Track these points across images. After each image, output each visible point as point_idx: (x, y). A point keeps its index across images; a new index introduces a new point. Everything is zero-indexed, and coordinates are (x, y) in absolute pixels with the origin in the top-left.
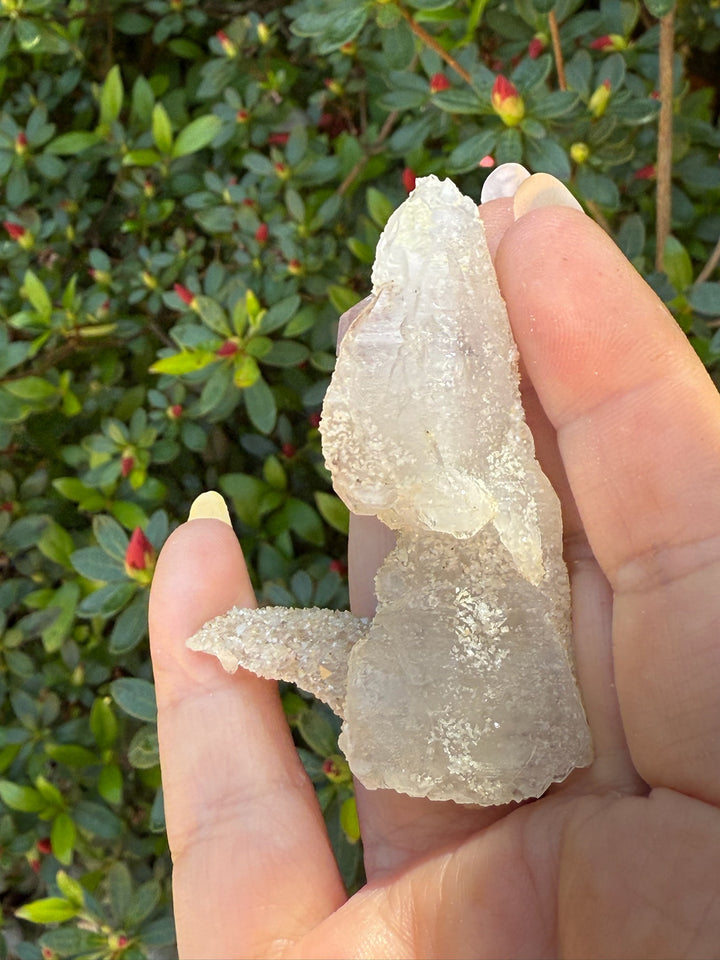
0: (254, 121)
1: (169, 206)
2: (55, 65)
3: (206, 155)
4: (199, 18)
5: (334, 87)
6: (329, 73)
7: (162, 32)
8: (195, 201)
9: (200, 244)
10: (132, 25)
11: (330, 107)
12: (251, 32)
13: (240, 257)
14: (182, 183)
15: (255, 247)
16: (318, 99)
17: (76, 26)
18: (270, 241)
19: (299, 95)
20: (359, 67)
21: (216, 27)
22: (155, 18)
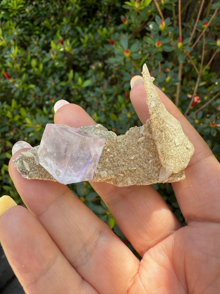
0: (97, 81)
1: (80, 97)
2: (61, 69)
3: (87, 88)
4: (88, 62)
5: (113, 76)
6: (112, 73)
7: (81, 64)
8: (85, 96)
9: (86, 104)
10: (75, 63)
11: (112, 80)
12: (98, 65)
13: (93, 107)
14: (83, 92)
15: (96, 105)
16: (110, 78)
17: (65, 62)
18: (99, 104)
19: (106, 77)
20: (118, 73)
21: (91, 64)
22: (79, 61)
